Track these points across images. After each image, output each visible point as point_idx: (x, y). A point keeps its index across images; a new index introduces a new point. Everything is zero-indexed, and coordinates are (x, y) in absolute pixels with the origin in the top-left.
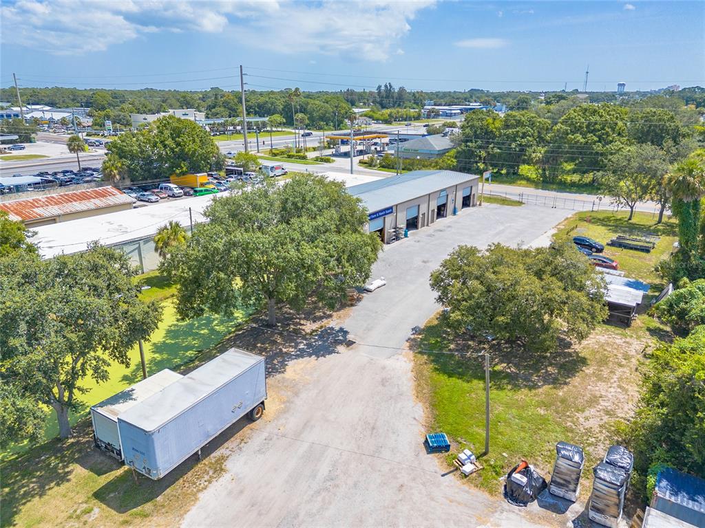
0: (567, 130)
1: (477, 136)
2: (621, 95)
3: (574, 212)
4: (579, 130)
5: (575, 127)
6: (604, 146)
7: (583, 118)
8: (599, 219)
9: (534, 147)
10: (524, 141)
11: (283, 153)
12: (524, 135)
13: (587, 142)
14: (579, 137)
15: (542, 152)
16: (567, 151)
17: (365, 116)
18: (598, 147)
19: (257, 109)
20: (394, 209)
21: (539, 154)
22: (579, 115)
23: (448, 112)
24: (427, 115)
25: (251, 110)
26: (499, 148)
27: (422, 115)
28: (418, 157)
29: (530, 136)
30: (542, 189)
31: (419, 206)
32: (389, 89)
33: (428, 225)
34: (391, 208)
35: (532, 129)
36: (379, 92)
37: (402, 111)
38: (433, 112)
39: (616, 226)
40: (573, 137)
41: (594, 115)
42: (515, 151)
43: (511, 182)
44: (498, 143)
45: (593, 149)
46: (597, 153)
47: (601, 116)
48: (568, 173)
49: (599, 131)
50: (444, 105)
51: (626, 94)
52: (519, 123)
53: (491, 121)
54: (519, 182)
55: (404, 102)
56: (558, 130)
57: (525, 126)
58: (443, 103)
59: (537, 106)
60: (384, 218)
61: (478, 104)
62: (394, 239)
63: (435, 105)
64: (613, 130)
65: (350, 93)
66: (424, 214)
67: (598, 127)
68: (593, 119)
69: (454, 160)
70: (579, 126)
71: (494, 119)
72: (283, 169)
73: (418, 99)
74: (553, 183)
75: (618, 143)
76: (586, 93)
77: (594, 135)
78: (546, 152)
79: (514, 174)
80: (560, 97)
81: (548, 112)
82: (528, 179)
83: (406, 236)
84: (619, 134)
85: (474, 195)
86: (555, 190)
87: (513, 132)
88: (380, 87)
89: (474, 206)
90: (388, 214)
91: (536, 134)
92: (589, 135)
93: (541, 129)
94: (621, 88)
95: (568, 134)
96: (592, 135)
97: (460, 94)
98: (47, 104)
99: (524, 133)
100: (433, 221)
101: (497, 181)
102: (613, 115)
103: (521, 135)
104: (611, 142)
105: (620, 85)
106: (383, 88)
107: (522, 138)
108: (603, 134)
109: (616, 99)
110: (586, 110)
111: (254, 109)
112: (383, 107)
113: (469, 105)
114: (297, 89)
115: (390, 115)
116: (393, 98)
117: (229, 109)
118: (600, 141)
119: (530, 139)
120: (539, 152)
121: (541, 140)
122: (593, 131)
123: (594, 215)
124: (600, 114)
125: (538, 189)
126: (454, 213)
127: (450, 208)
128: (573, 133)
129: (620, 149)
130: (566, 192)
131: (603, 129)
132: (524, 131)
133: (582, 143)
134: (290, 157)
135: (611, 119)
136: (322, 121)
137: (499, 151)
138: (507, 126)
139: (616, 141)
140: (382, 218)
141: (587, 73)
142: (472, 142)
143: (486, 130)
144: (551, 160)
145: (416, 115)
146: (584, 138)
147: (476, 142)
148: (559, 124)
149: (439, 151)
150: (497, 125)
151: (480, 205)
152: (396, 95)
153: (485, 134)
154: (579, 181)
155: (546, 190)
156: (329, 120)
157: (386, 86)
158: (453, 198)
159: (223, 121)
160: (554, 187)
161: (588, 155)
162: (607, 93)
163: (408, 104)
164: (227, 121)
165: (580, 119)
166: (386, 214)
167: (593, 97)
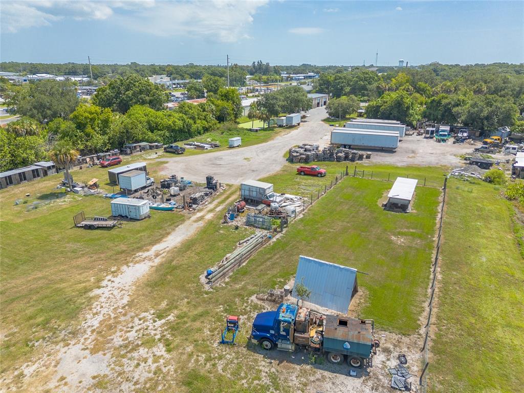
0: (357, 80)
5: (360, 79)
9: (346, 87)
10: (342, 85)
12: (343, 82)
13: (364, 85)
14: (362, 83)
23: (297, 77)
32: (260, 64)
36: (254, 66)
38: (289, 78)
40: (360, 83)
50: (293, 74)
52: (340, 78)
55: (269, 72)
56: (354, 81)
57: (343, 79)
63: (287, 74)
67: (368, 79)
68: (366, 76)
70: (362, 79)
73: (277, 70)
87: (338, 81)
88: (254, 63)
91: (347, 82)
92: (365, 82)
95: (358, 82)
103: (341, 82)
105: (400, 61)
106: (256, 64)
113: (308, 74)
116: (262, 69)
119: (345, 84)
121: (349, 85)
148: (355, 78)
150: (332, 79)
152: (264, 68)
157: (258, 62)
163: (271, 73)
165: (362, 76)
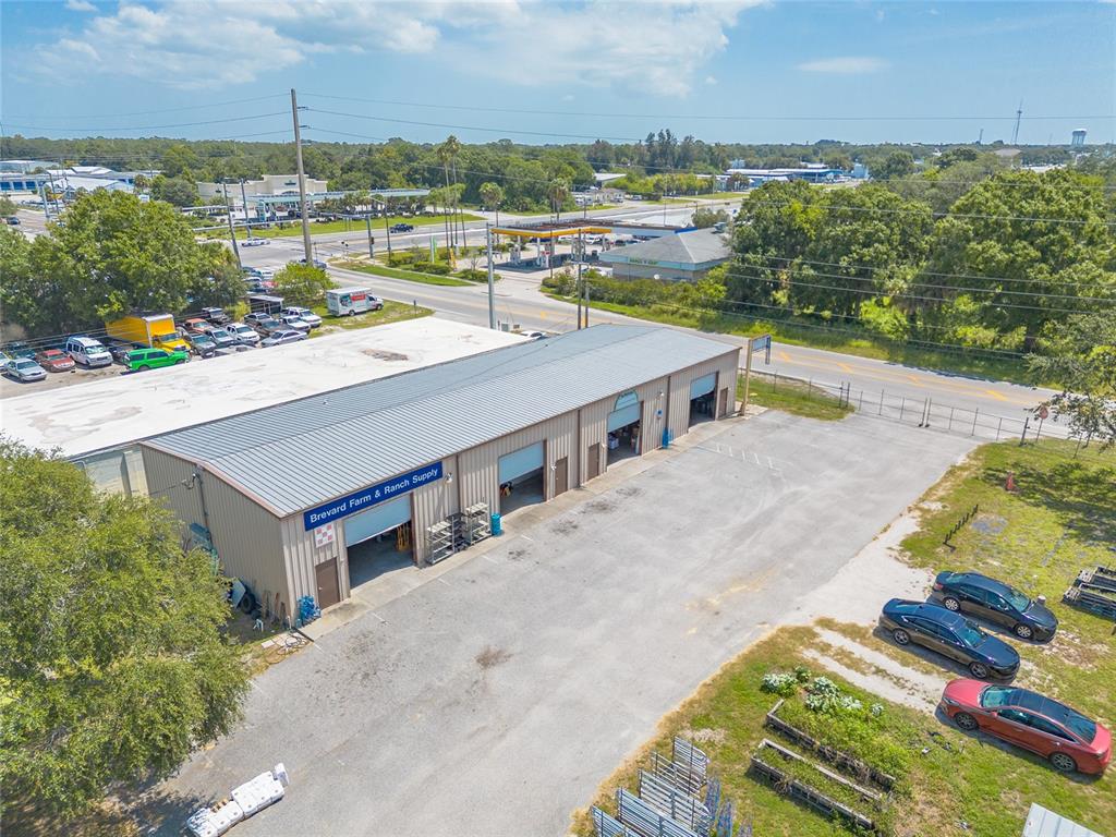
0: (966, 231)
1: (767, 240)
2: (1079, 150)
3: (975, 445)
4: (994, 231)
5: (987, 225)
6: (1053, 271)
7: (1005, 203)
8: (1040, 478)
9: (892, 266)
10: (868, 252)
11: (405, 261)
12: (870, 240)
13: (1013, 261)
14: (995, 249)
15: (909, 277)
16: (966, 280)
17: (615, 186)
18: (1040, 274)
19: (426, 174)
20: (447, 468)
21: (901, 283)
22: (995, 196)
23: (765, 179)
24: (727, 186)
25: (417, 176)
26: (813, 267)
27: (716, 185)
28: (656, 277)
29: (882, 243)
30: (905, 364)
31: (545, 442)
32: (666, 140)
33: (578, 486)
34: (438, 465)
35: (887, 225)
36: (650, 146)
37: (681, 178)
38: (737, 180)
39: (1088, 510)
40: (980, 247)
41: (1032, 198)
42: (848, 274)
43: (836, 343)
44: (813, 254)
45: (1027, 278)
46: (1037, 288)
47: (1049, 201)
48: (968, 319)
49: (1043, 235)
50: (763, 168)
51: (1087, 149)
52: (859, 212)
53: (798, 205)
54: (854, 343)
55: (691, 162)
56: (947, 231)
57: (872, 219)
58: (762, 164)
59: (924, 169)
60: (412, 495)
61: (823, 165)
62: (449, 548)
63: (747, 166)
64: (1077, 232)
65: (601, 146)
66: (562, 463)
67: (1040, 224)
68: (1028, 207)
69: (721, 288)
70: (996, 222)
71: (807, 201)
72: (371, 299)
73: (717, 157)
74: (931, 349)
75: (1088, 264)
76: (1016, 146)
77: (1032, 243)
78: (917, 279)
79: (847, 321)
80: (968, 155)
81: (933, 186)
82: (877, 337)
83: (495, 531)
84: (1091, 242)
85: (725, 391)
86: (933, 367)
87: (843, 232)
88: (651, 136)
89: (725, 415)
90: (420, 484)
91: (897, 237)
92: (1019, 244)
93: (910, 225)
94: (1078, 141)
95: (968, 241)
96: (1025, 243)
97: (798, 149)
98: (106, 165)
99: (868, 235)
100: (594, 471)
101: (804, 338)
102: (1077, 198)
103: (861, 238)
104: (1072, 261)
105: (1075, 133)
106: (656, 138)
107: (865, 245)
108: (1052, 243)
109: (1070, 158)
110: (1012, 185)
111: (422, 174)
112: (651, 172)
113: (806, 168)
114: (452, 140)
115: (657, 186)
116: (673, 154)
117: (373, 174)
118: (1044, 260)
119: (883, 248)
120: (903, 277)
121: (908, 251)
122: (1029, 236)
123: (1027, 458)
124: (1047, 195)
125: (896, 362)
126: (664, 441)
127: (650, 430)
128: (980, 236)
129: (1094, 278)
130: (959, 374)
131: (1052, 230)
132: (869, 229)
133: (999, 262)
134: (419, 268)
135: (1072, 206)
136: (530, 196)
137: (812, 272)
138: (833, 217)
139: (1083, 260)
140: (404, 496)
141: (1020, 112)
142: (756, 252)
143: (789, 226)
144: (928, 298)
145: (705, 185)
146: (1008, 251)
147: (764, 252)
148: (950, 217)
149: (697, 264)
150: (812, 216)
151: (741, 413)
152: (678, 151)
153: (787, 234)
154: (993, 343)
155: (912, 366)
156: (542, 194)
157: (661, 135)
158: (661, 407)
159: (343, 197)
160: (934, 358)
161: (1017, 289)
162: (1054, 147)
163: (700, 165)
164: (350, 195)
165: (997, 207)
166: (413, 486)
167: (1031, 155)
